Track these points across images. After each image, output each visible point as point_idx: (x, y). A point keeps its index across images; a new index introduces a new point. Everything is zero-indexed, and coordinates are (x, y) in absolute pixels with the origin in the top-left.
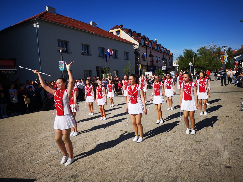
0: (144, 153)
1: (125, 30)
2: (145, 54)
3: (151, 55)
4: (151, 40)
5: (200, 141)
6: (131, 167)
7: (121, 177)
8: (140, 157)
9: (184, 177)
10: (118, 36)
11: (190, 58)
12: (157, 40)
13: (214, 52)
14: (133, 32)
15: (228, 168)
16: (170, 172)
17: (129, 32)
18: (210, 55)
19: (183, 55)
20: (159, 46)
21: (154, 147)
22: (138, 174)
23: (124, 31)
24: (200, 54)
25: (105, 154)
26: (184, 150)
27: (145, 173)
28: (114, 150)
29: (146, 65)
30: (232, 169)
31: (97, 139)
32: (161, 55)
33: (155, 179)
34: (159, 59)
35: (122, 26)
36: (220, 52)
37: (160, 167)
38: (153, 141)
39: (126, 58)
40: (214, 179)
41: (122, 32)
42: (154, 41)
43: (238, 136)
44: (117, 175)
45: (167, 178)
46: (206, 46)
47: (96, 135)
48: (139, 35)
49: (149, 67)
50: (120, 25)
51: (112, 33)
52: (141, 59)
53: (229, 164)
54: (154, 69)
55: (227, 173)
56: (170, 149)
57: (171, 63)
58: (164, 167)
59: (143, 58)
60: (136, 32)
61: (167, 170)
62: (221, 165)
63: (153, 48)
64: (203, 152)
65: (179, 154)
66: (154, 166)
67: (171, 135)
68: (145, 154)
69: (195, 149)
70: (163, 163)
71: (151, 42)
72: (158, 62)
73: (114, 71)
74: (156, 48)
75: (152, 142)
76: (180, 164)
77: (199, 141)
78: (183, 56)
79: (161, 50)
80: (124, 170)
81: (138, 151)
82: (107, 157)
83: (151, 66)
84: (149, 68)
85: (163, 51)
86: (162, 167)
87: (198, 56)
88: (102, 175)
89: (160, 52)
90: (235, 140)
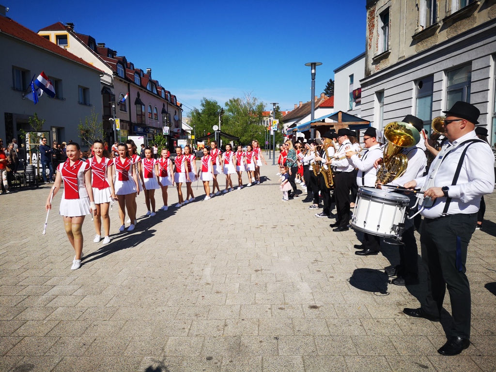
0: (167, 302)
1: (80, 38)
2: (126, 97)
3: (138, 102)
4: (137, 70)
5: (262, 270)
6: (150, 330)
7: (135, 353)
8: (161, 310)
9: (252, 333)
10: (62, 47)
11: (212, 117)
12: (151, 71)
13: (254, 112)
14: (99, 44)
15: (314, 309)
16: (226, 328)
17: (89, 43)
18: (246, 115)
19: (200, 109)
20: (155, 84)
21: (185, 287)
22: (167, 342)
23: (77, 39)
24: (230, 110)
25: (81, 313)
26: (239, 288)
27: (181, 338)
28: (100, 303)
29: (127, 122)
30: (320, 309)
31: (49, 283)
32: (159, 105)
33: (203, 346)
34: (155, 112)
35: (73, 28)
36: (263, 112)
37: (205, 322)
38: (179, 277)
39: (81, 101)
40: (299, 329)
41: (71, 39)
42: (145, 72)
43: (316, 257)
44: (125, 350)
45: (223, 340)
46: (240, 99)
47: (42, 275)
48: (112, 53)
49: (134, 126)
50: (68, 24)
51: (48, 37)
52: (118, 108)
53: (314, 303)
54: (144, 131)
55: (314, 317)
56: (214, 288)
57: (178, 123)
58: (214, 321)
59: (122, 104)
60: (104, 46)
61: (220, 326)
62: (303, 306)
63: (142, 87)
64: (270, 288)
65: (234, 295)
66: (195, 323)
67: (210, 263)
68: (170, 304)
69: (256, 284)
70: (208, 314)
71: (139, 72)
72: (154, 117)
73: (51, 128)
74: (148, 88)
75: (176, 278)
76: (240, 312)
77: (260, 269)
78: (200, 111)
79: (159, 94)
80: (137, 338)
81: (153, 298)
82: (88, 320)
83: (138, 125)
84: (134, 128)
85: (163, 95)
86: (210, 321)
87: (227, 114)
88: (89, 356)
89: (157, 98)
90: (312, 263)
